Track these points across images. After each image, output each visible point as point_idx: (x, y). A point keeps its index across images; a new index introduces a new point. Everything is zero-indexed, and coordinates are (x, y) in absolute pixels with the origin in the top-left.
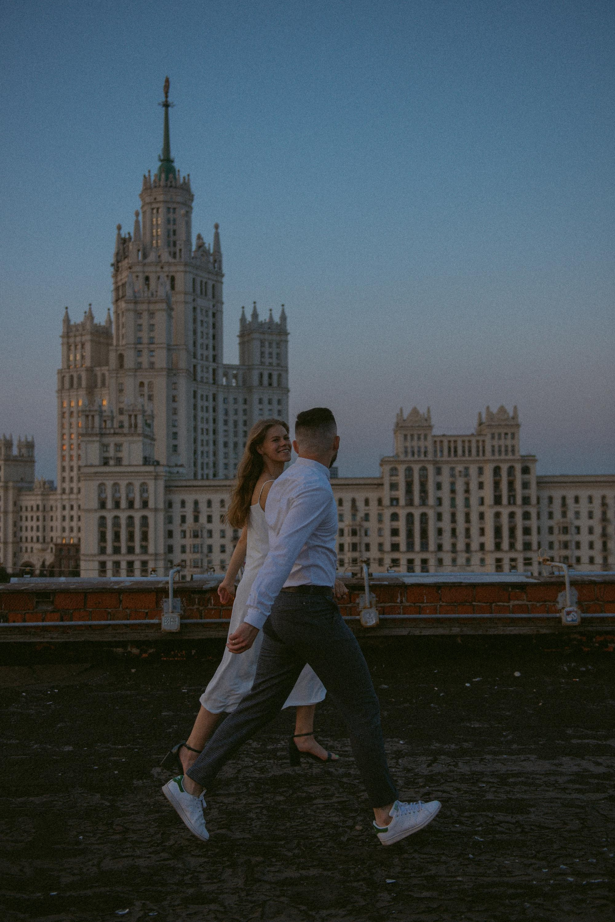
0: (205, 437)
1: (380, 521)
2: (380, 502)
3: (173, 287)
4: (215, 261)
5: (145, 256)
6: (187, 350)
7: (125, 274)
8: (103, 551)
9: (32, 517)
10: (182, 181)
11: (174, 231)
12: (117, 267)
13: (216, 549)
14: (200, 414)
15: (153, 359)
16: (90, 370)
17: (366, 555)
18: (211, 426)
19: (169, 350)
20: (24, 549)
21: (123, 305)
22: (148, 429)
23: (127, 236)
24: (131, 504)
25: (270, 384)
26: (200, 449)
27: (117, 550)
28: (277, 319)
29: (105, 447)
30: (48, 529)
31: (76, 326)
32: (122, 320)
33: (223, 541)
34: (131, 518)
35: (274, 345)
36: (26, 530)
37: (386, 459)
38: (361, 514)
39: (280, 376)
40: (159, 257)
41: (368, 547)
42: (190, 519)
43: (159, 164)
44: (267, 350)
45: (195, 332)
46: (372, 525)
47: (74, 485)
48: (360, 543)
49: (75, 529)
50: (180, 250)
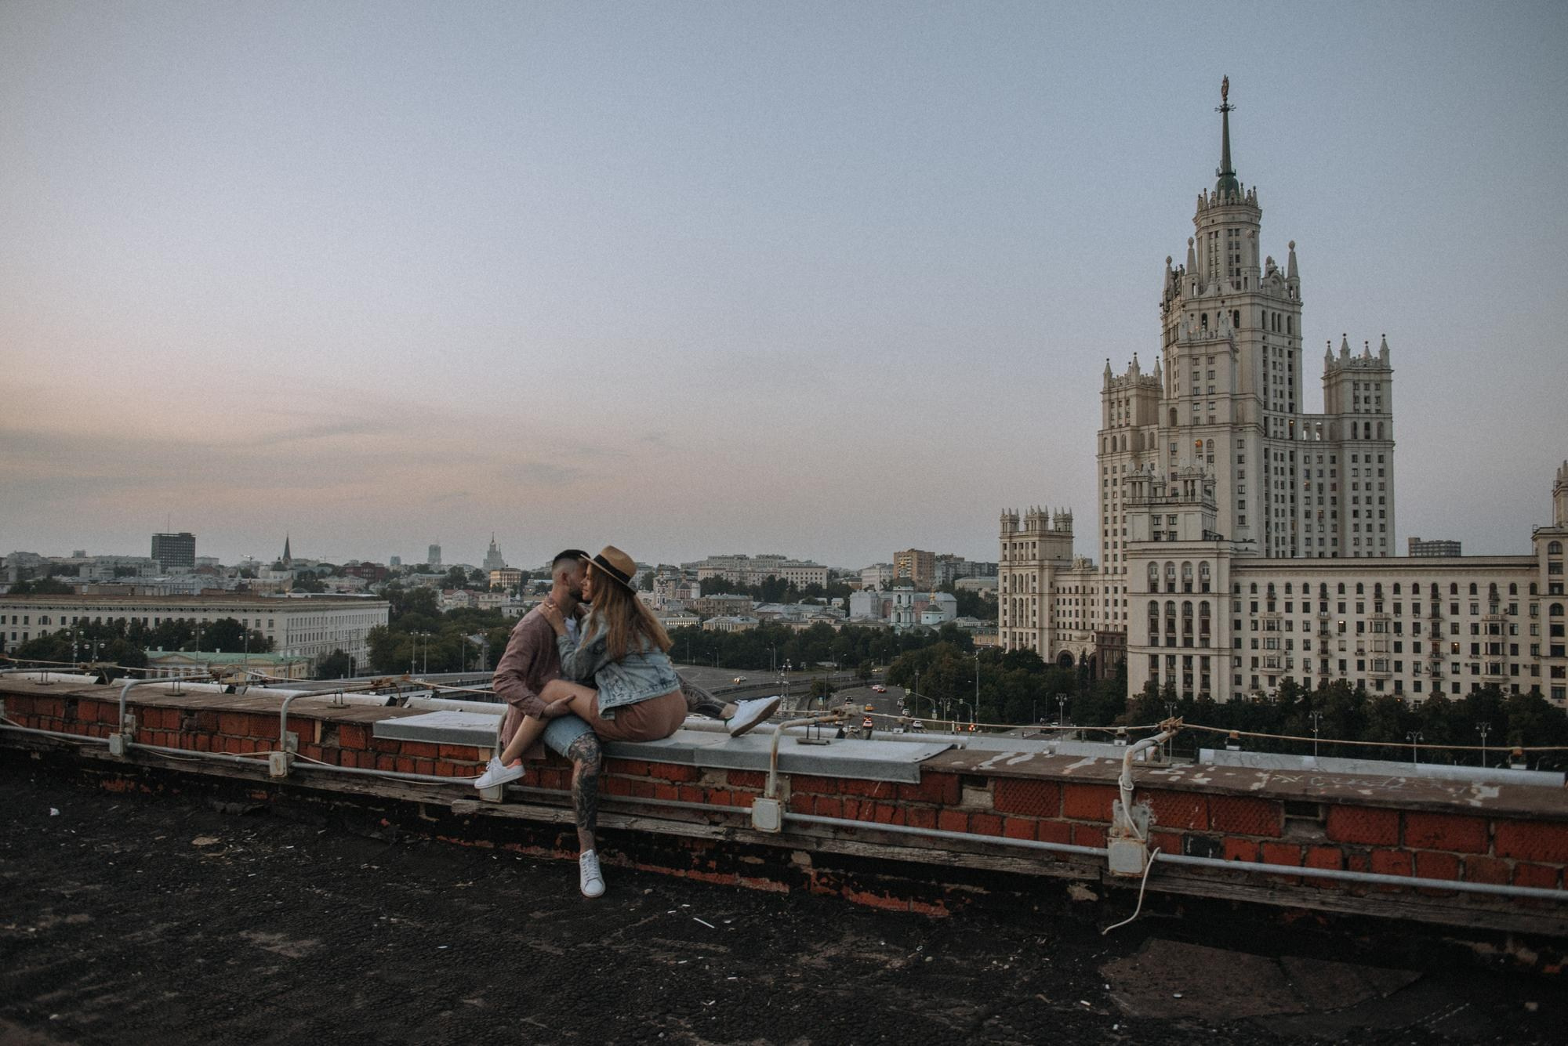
0: (1281, 506)
1: (1534, 614)
2: (1533, 589)
3: (1237, 324)
4: (1291, 288)
5: (1201, 291)
6: (1257, 400)
7: (1176, 314)
8: (1154, 642)
9: (1070, 600)
10: (1246, 195)
11: (1238, 257)
12: (1167, 307)
13: (1298, 646)
14: (1273, 478)
15: (1212, 413)
16: (1136, 430)
17: (1513, 660)
18: (1288, 492)
19: (1232, 400)
20: (1061, 637)
21: (1174, 350)
22: (1207, 496)
23: (1179, 269)
24: (1188, 587)
25: (1368, 437)
26: (1273, 520)
27: (1171, 642)
28: (1375, 354)
29: (1156, 518)
30: (1088, 614)
31: (1119, 379)
32: (1174, 368)
33: (1307, 636)
34: (1187, 604)
35: (1373, 387)
36: (1064, 615)
37: (1545, 531)
38: (1504, 605)
39: (1381, 425)
40: (1219, 289)
41: (1515, 649)
42: (1263, 607)
43: (1219, 178)
44: (1362, 393)
45: (1265, 376)
46: (1522, 620)
47: (1119, 564)
48: (1503, 644)
49: (1120, 616)
50: (1246, 279)
